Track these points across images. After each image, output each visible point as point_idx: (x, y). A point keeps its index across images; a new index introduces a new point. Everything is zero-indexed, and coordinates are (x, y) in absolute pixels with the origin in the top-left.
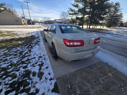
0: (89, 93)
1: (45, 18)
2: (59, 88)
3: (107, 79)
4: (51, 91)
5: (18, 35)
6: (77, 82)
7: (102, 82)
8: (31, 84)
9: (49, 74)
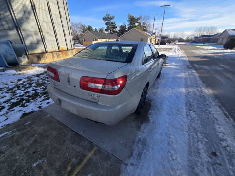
1: (200, 29)
4: (24, 113)
6: (35, 128)
9: (48, 103)
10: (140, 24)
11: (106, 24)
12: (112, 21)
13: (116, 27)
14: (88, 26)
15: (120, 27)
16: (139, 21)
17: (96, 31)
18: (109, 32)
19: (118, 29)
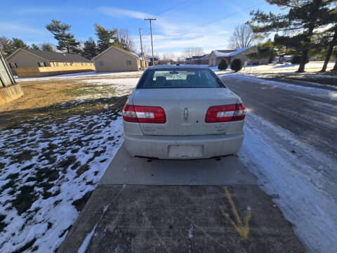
0: (131, 239)
1: (188, 50)
2: (88, 203)
3: (214, 237)
4: (72, 201)
5: (114, 92)
6: (129, 207)
7: (190, 236)
8: (61, 179)
9: (96, 173)
10: (116, 40)
11: (56, 38)
12: (67, 32)
13: (78, 43)
14: (15, 40)
15: (85, 44)
16: (114, 36)
17: (36, 48)
18: (66, 51)
19: (82, 47)
